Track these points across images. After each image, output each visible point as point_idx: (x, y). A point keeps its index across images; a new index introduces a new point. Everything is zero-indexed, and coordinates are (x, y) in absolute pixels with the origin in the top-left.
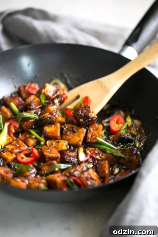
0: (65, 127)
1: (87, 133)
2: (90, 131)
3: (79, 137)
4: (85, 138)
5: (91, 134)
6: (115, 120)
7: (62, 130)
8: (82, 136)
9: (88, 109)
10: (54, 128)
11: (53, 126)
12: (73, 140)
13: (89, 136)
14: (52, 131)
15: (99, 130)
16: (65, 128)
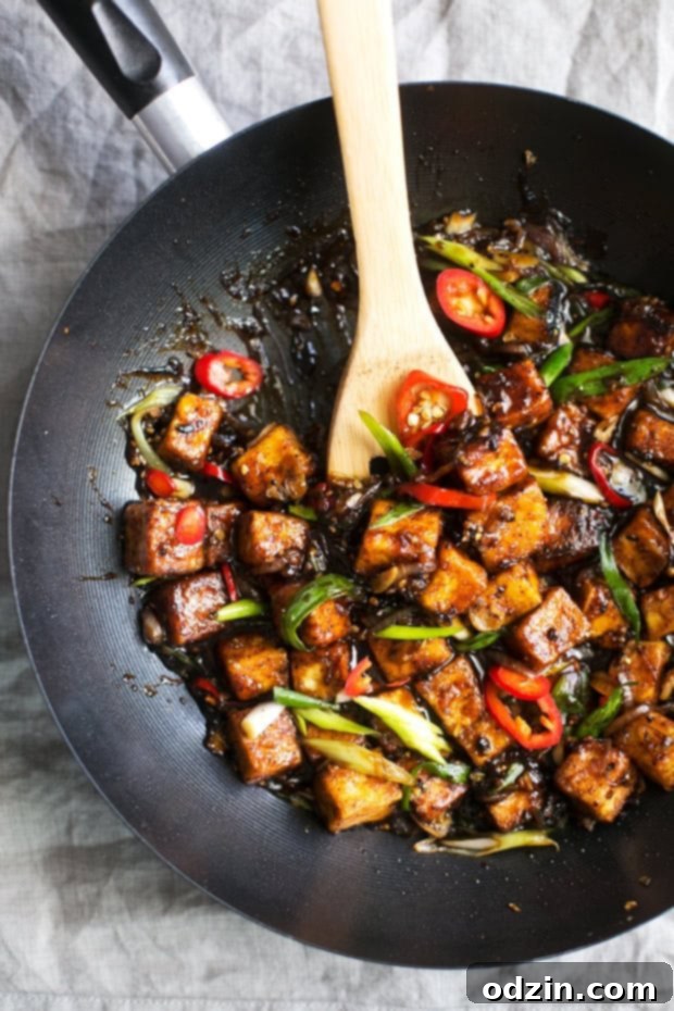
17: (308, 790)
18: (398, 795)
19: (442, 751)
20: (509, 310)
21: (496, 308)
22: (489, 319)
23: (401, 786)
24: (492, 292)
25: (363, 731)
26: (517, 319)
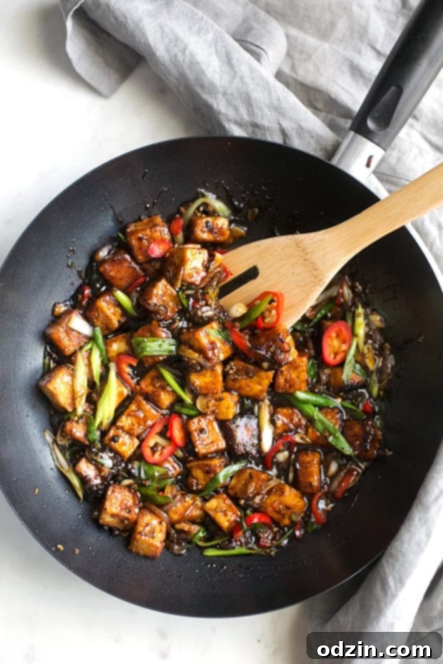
0: (231, 369)
1: (275, 378)
2: (282, 372)
3: (260, 384)
4: (273, 386)
5: (284, 378)
6: (334, 335)
7: (225, 375)
8: (266, 383)
9: (280, 343)
10: (211, 376)
11: (208, 374)
12: (248, 389)
13: (281, 380)
14: (205, 382)
15: (300, 369)
16: (231, 372)
17: (55, 365)
18: (70, 409)
19: (101, 423)
20: (341, 364)
21: (339, 358)
22: (332, 356)
23: (75, 409)
24: (346, 352)
25: (97, 379)
26: (338, 370)
